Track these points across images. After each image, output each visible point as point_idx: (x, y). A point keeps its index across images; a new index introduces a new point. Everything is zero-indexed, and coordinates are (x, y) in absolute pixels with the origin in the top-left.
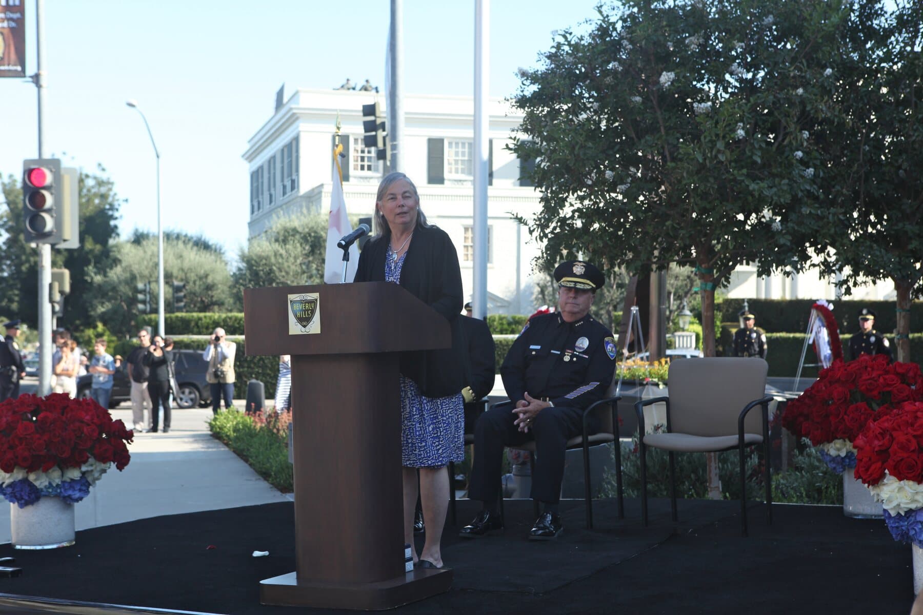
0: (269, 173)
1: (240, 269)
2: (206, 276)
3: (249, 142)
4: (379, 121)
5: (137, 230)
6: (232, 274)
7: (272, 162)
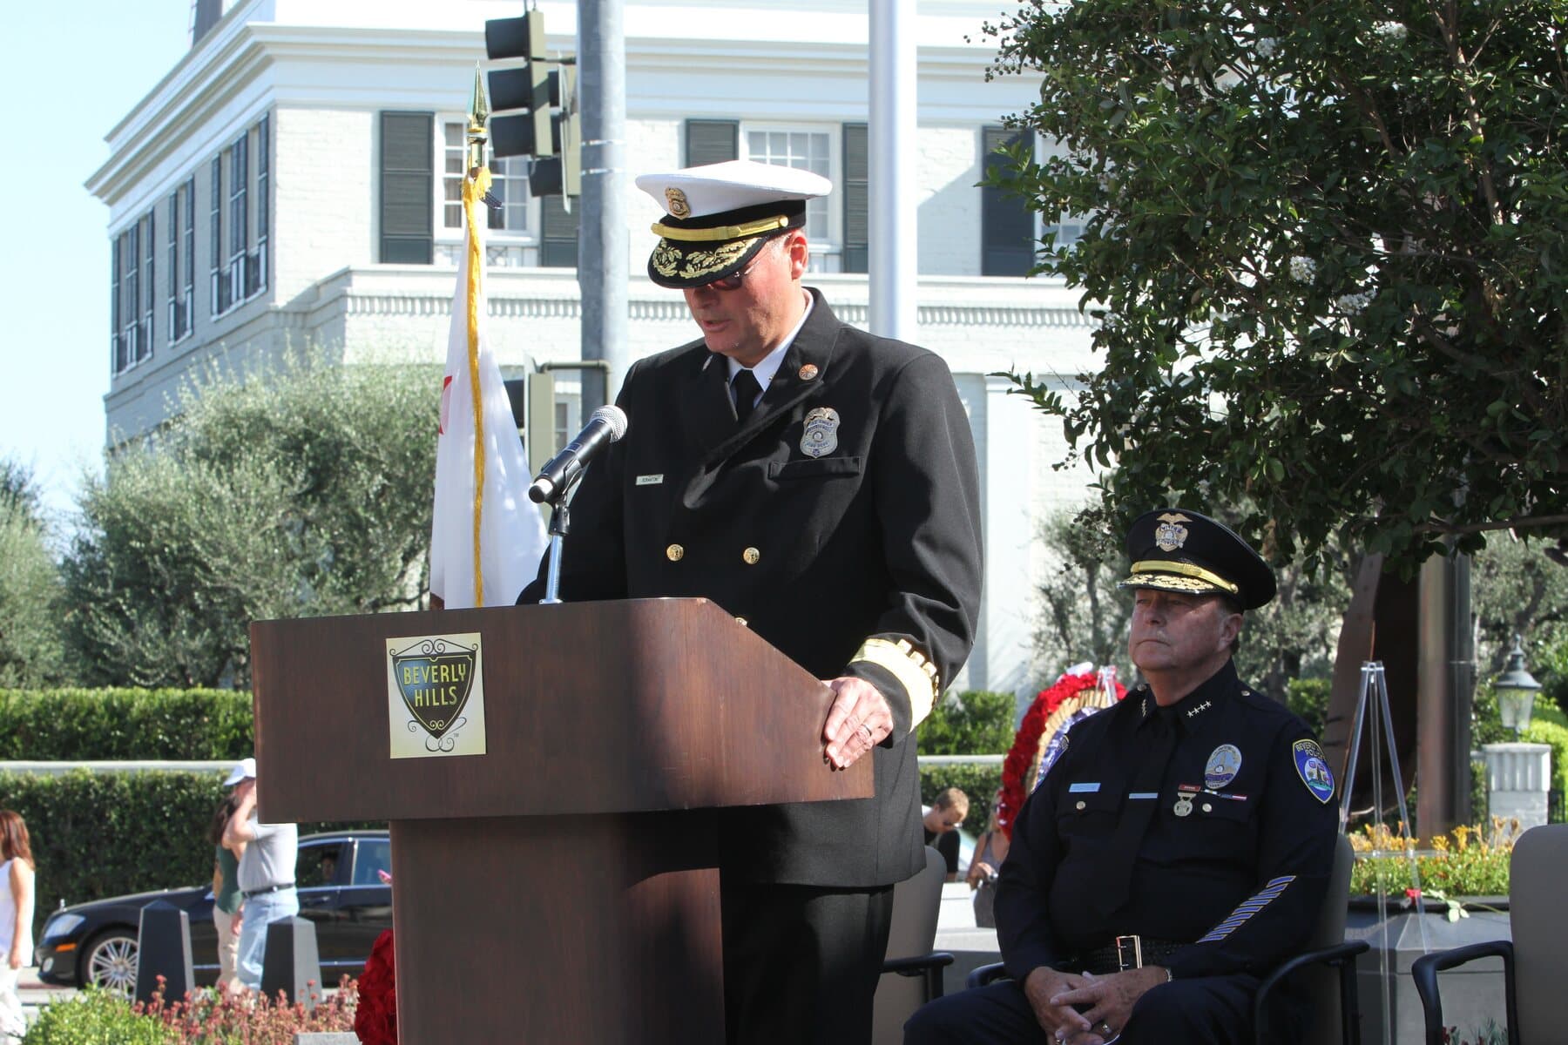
0: (175, 237)
1: (85, 548)
3: (109, 138)
4: (538, 73)
6: (60, 561)
7: (183, 200)
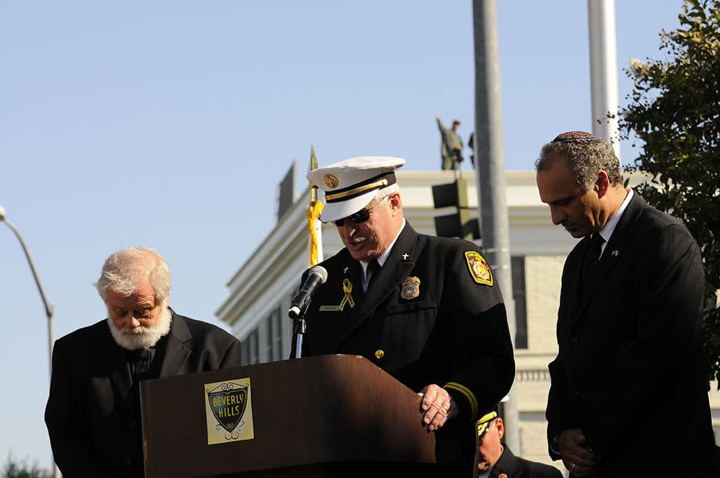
0: (270, 343)
3: (229, 285)
4: (465, 218)
5: (12, 467)
7: (275, 320)
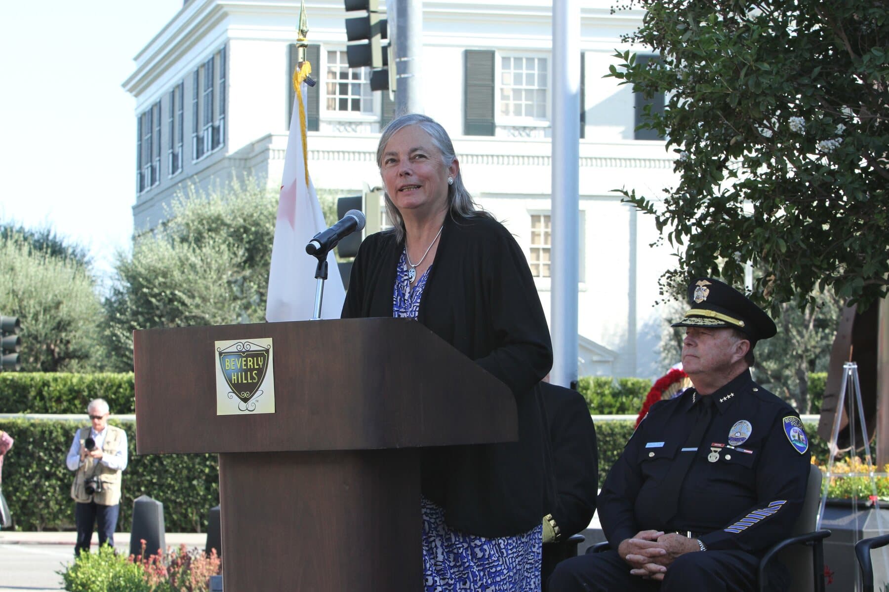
0: (172, 114)
1: (117, 293)
2: (58, 305)
3: (136, 59)
6: (103, 300)
7: (177, 94)
